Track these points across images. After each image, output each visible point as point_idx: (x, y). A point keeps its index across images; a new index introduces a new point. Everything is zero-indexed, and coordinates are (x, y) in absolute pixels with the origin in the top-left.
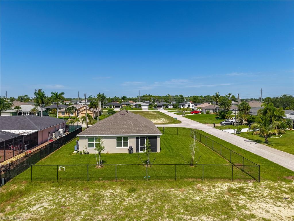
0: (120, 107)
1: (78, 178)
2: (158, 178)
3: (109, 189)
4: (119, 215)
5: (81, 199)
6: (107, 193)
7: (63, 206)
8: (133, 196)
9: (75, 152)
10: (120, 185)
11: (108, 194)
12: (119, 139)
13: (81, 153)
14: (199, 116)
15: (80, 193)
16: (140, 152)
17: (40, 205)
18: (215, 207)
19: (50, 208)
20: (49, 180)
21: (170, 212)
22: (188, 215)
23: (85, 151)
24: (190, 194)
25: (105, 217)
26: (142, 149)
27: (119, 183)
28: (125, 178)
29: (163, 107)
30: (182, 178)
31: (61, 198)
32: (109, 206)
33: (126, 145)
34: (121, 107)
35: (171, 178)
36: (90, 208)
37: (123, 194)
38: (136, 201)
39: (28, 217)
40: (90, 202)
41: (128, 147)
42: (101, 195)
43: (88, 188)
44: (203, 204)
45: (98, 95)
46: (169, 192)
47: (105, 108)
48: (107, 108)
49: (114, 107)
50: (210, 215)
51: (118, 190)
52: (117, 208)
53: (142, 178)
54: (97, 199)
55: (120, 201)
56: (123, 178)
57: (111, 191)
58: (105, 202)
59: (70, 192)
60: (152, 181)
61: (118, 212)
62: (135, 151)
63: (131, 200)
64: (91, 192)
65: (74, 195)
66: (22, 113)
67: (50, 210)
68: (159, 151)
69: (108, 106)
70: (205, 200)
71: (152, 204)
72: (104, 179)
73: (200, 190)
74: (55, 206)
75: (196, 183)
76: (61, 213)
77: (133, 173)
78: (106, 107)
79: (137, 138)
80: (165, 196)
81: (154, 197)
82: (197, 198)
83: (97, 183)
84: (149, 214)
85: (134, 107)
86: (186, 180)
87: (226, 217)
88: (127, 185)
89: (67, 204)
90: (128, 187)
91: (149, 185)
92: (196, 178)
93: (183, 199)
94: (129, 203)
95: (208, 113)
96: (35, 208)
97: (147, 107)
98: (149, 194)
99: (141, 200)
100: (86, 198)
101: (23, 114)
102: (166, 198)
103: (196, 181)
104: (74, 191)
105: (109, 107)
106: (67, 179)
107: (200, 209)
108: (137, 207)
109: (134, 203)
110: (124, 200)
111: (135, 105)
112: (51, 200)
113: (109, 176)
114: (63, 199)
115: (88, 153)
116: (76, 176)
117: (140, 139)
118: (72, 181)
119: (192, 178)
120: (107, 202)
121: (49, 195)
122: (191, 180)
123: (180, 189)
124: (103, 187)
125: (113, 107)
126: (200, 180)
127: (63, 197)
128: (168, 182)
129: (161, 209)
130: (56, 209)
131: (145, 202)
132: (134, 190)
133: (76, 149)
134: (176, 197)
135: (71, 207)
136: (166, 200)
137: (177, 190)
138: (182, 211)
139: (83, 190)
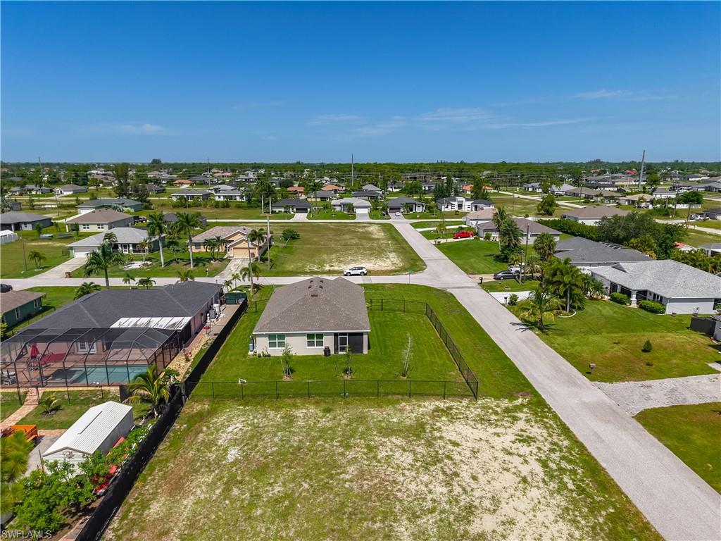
0: (306, 209)
1: (264, 395)
2: (358, 394)
3: (302, 409)
4: (314, 437)
5: (274, 420)
6: (300, 413)
7: (258, 427)
8: (328, 417)
9: (250, 353)
10: (314, 404)
11: (302, 415)
12: (310, 336)
13: (259, 356)
14: (467, 245)
15: (271, 414)
16: (340, 353)
17: (234, 426)
18: (409, 429)
19: (245, 429)
20: (233, 397)
21: (363, 433)
22: (379, 437)
23: (265, 353)
24: (388, 415)
25: (301, 438)
26: (343, 349)
27: (313, 401)
28: (319, 395)
29: (402, 210)
30: (387, 394)
31: (253, 419)
32: (303, 427)
33: (320, 344)
34: (309, 210)
35: (372, 394)
36: (284, 429)
37: (317, 414)
38: (330, 422)
39: (229, 437)
40: (284, 423)
41: (323, 347)
42: (294, 416)
43: (279, 408)
44: (398, 426)
46: (366, 412)
47: (275, 212)
48: (279, 211)
49: (295, 210)
50: (400, 437)
51: (312, 410)
52: (312, 430)
53: (338, 394)
54: (290, 420)
55: (314, 423)
56: (317, 395)
57: (304, 411)
58: (299, 423)
59: (261, 412)
60: (349, 400)
61: (313, 433)
62: (332, 352)
63: (325, 422)
64: (283, 412)
65: (266, 416)
66: (119, 245)
67: (247, 431)
68: (366, 351)
70: (402, 422)
71: (346, 425)
72: (296, 396)
73: (402, 411)
74: (250, 428)
75: (401, 401)
76: (258, 434)
77: (329, 387)
79: (336, 335)
80: (361, 418)
81: (350, 419)
82: (395, 420)
83: (288, 401)
84: (343, 436)
85: (338, 209)
86: (390, 397)
87: (415, 438)
88: (322, 403)
89: (261, 425)
90: (323, 406)
91: (347, 403)
92: (402, 395)
93: (380, 421)
94: (323, 425)
95: (488, 237)
96: (230, 429)
97: (366, 211)
98: (345, 415)
99: (335, 421)
100: (278, 419)
101: (120, 248)
102: (362, 419)
103: (402, 400)
104: (265, 410)
105: (283, 210)
106: (253, 396)
107: (394, 431)
108: (331, 429)
109: (329, 424)
110: (319, 421)
112: (243, 421)
113: (301, 392)
114: (256, 421)
115: (269, 356)
116: (262, 393)
117: (339, 337)
118: (260, 399)
119: (398, 394)
120: (301, 423)
121: (239, 415)
122: (395, 397)
123: (380, 409)
124: (295, 406)
125: (293, 208)
126: (406, 397)
127: (255, 417)
128: (369, 400)
129: (355, 431)
130: (251, 430)
131: (340, 424)
132: (328, 411)
133: (251, 349)
134: (373, 418)
135: (266, 429)
136: (362, 421)
137: (376, 411)
138: (375, 433)
139: (273, 410)
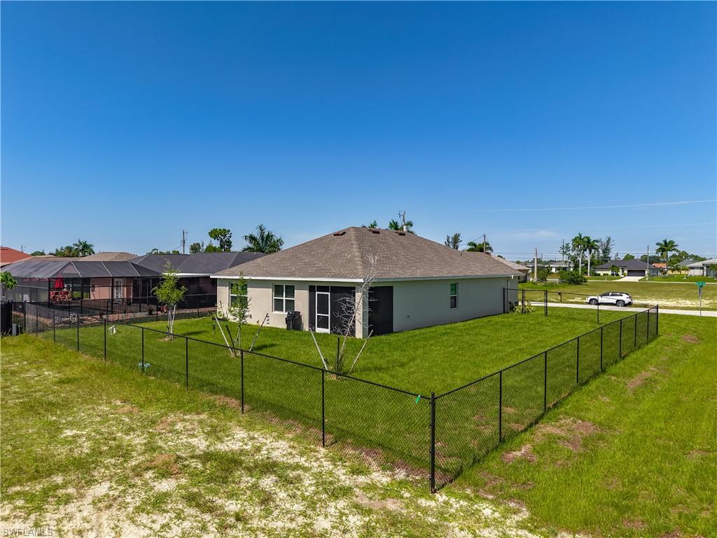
0: (644, 271)
12: (278, 289)
16: (317, 331)
33: (290, 307)
45: (574, 240)
47: (599, 275)
48: (604, 275)
49: (626, 272)
62: (306, 326)
68: (359, 333)
69: (607, 269)
78: (602, 273)
105: (610, 273)
111: (702, 268)
115: (226, 320)
117: (317, 293)
125: (623, 271)
